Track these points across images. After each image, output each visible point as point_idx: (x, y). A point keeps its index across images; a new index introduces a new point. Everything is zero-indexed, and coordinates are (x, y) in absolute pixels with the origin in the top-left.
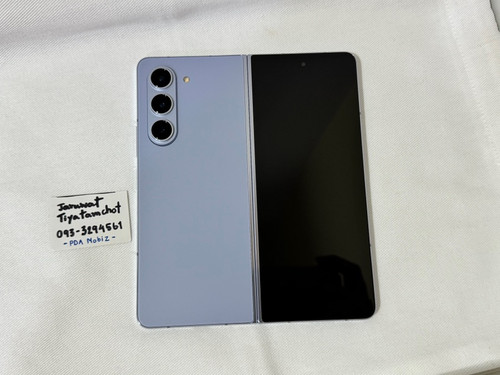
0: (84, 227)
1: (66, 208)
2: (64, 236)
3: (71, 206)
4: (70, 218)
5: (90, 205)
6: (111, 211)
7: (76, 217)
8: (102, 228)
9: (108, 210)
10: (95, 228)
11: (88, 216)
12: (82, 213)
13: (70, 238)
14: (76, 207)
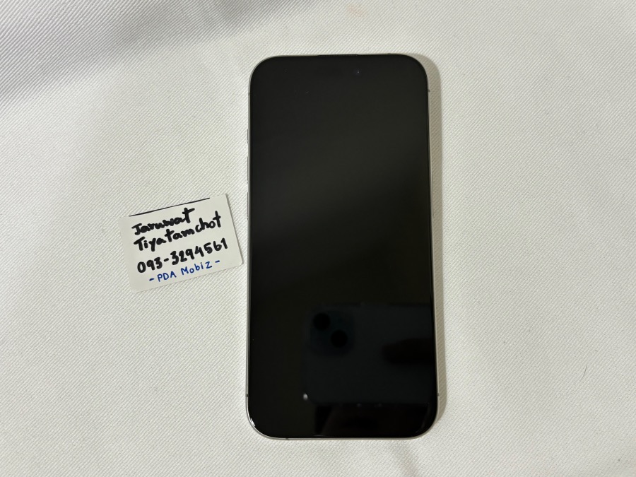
0: (173, 254)
1: (145, 229)
2: (148, 269)
3: (151, 227)
4: (153, 243)
5: (178, 221)
6: (209, 226)
7: (160, 241)
8: (198, 250)
9: (203, 225)
10: (189, 252)
11: (177, 236)
12: (168, 233)
13: (158, 272)
14: (158, 226)
